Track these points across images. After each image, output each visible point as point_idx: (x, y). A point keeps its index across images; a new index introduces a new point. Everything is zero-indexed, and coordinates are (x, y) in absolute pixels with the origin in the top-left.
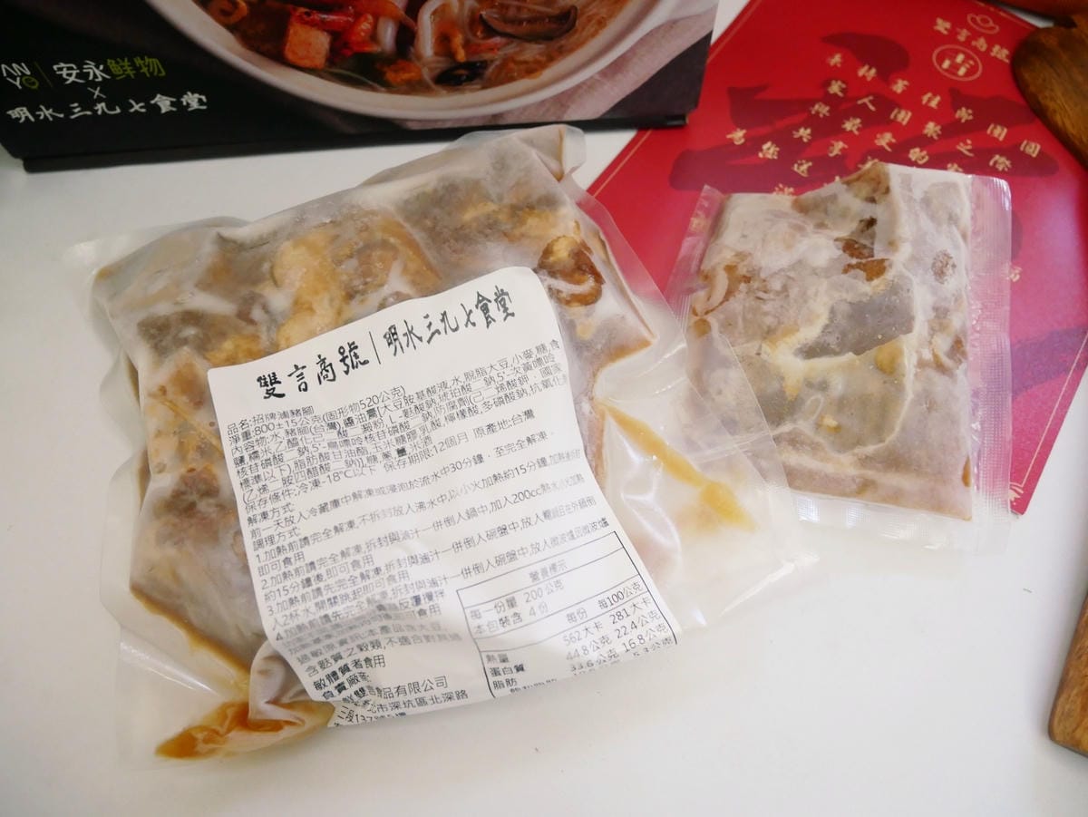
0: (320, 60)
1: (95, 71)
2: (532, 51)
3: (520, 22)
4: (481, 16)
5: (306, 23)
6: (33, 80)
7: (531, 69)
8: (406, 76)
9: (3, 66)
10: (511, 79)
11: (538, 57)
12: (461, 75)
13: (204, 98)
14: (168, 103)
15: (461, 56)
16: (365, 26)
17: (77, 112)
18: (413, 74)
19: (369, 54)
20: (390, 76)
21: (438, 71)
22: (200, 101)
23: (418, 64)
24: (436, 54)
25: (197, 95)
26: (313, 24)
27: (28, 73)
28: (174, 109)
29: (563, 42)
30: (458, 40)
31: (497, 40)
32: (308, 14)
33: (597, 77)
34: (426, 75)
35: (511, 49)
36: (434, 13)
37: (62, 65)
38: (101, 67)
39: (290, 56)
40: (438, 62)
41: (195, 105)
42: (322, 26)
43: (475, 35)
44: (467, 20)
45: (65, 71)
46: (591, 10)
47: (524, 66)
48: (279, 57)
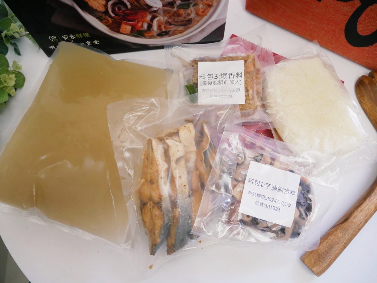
0: (128, 32)
1: (72, 37)
2: (181, 28)
3: (178, 22)
4: (168, 21)
5: (126, 24)
6: (57, 39)
7: (181, 32)
8: (150, 35)
9: (50, 37)
10: (176, 34)
11: (183, 29)
12: (163, 34)
13: (99, 41)
14: (90, 43)
15: (164, 30)
16: (140, 24)
19: (140, 30)
20: (146, 35)
21: (157, 33)
22: (98, 42)
23: (153, 32)
24: (157, 30)
25: (97, 41)
26: (127, 24)
27: (56, 38)
28: (91, 44)
29: (189, 26)
30: (163, 27)
31: (173, 26)
32: (126, 22)
33: (197, 33)
34: (155, 34)
35: (176, 28)
36: (157, 21)
37: (64, 36)
38: (74, 36)
39: (121, 31)
40: (158, 31)
41: (96, 43)
42: (129, 25)
43: (167, 25)
44: (165, 22)
45: (65, 37)
46: (196, 19)
47: (179, 31)
48: (118, 32)
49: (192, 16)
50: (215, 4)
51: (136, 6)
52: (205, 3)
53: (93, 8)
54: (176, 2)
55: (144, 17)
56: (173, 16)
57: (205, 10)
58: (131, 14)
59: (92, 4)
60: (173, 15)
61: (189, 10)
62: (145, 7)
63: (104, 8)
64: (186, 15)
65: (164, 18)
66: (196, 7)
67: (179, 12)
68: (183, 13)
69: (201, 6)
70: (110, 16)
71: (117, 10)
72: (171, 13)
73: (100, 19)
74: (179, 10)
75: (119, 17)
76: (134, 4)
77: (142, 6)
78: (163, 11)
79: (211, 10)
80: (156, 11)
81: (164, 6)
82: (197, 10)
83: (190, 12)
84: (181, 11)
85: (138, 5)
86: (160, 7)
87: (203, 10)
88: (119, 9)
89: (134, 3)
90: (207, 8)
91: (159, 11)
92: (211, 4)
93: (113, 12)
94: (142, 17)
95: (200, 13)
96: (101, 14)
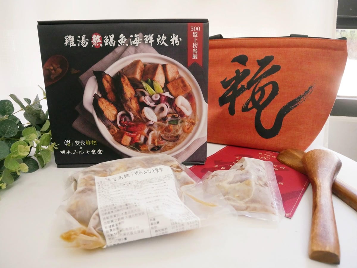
0: (128, 144)
1: (83, 143)
2: (171, 144)
3: (169, 137)
4: (161, 136)
6: (70, 144)
7: (170, 148)
8: (145, 148)
9: (65, 140)
10: (166, 151)
11: (172, 146)
12: (156, 149)
14: (94, 152)
15: (156, 144)
16: (138, 136)
17: (75, 152)
18: (146, 148)
19: (138, 143)
20: (141, 148)
21: (151, 148)
22: (101, 152)
23: (148, 146)
24: (152, 144)
25: (101, 150)
26: (128, 135)
27: (69, 142)
28: (95, 154)
29: (177, 142)
30: (156, 141)
31: (164, 141)
32: (128, 133)
33: (184, 151)
34: (149, 149)
35: (167, 143)
36: (152, 134)
37: (77, 141)
38: (84, 142)
39: (122, 142)
40: (152, 145)
41: (100, 153)
42: (130, 136)
43: (159, 140)
44: (158, 136)
45: (77, 143)
46: (182, 135)
47: (169, 147)
48: (120, 143)
49: (180, 132)
50: (197, 122)
51: (138, 118)
52: (190, 121)
53: (106, 117)
54: (167, 118)
55: (142, 129)
56: (165, 131)
57: (189, 127)
58: (133, 126)
59: (106, 113)
60: (165, 129)
61: (177, 127)
62: (145, 120)
63: (114, 118)
64: (175, 131)
65: (157, 132)
66: (183, 124)
67: (170, 127)
68: (173, 129)
69: (186, 123)
70: (117, 126)
71: (123, 120)
72: (163, 127)
73: (109, 127)
74: (170, 125)
75: (123, 127)
76: (136, 117)
77: (142, 118)
78: (157, 125)
79: (194, 128)
80: (152, 125)
81: (158, 121)
82: (183, 127)
83: (178, 128)
84: (171, 127)
85: (140, 118)
86: (155, 121)
87: (188, 128)
88: (125, 120)
89: (136, 115)
90: (191, 126)
91: (154, 125)
92: (194, 122)
93: (120, 122)
94: (140, 129)
95: (186, 130)
96: (111, 123)
